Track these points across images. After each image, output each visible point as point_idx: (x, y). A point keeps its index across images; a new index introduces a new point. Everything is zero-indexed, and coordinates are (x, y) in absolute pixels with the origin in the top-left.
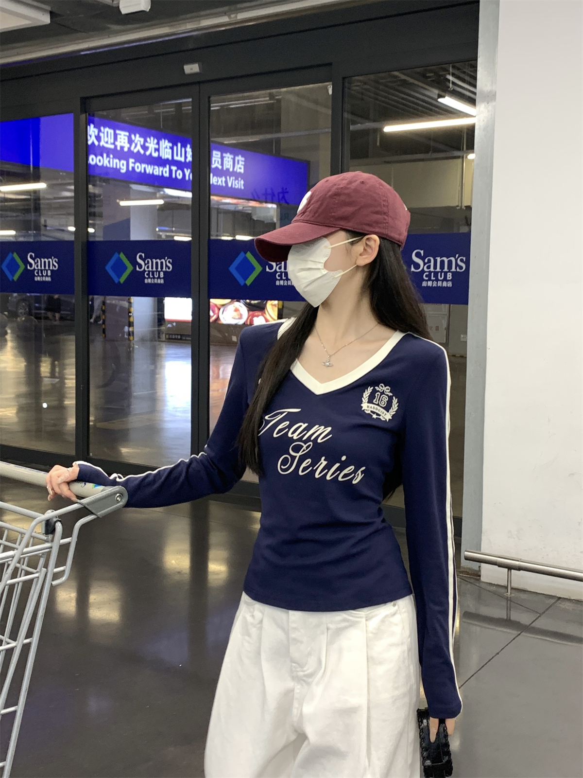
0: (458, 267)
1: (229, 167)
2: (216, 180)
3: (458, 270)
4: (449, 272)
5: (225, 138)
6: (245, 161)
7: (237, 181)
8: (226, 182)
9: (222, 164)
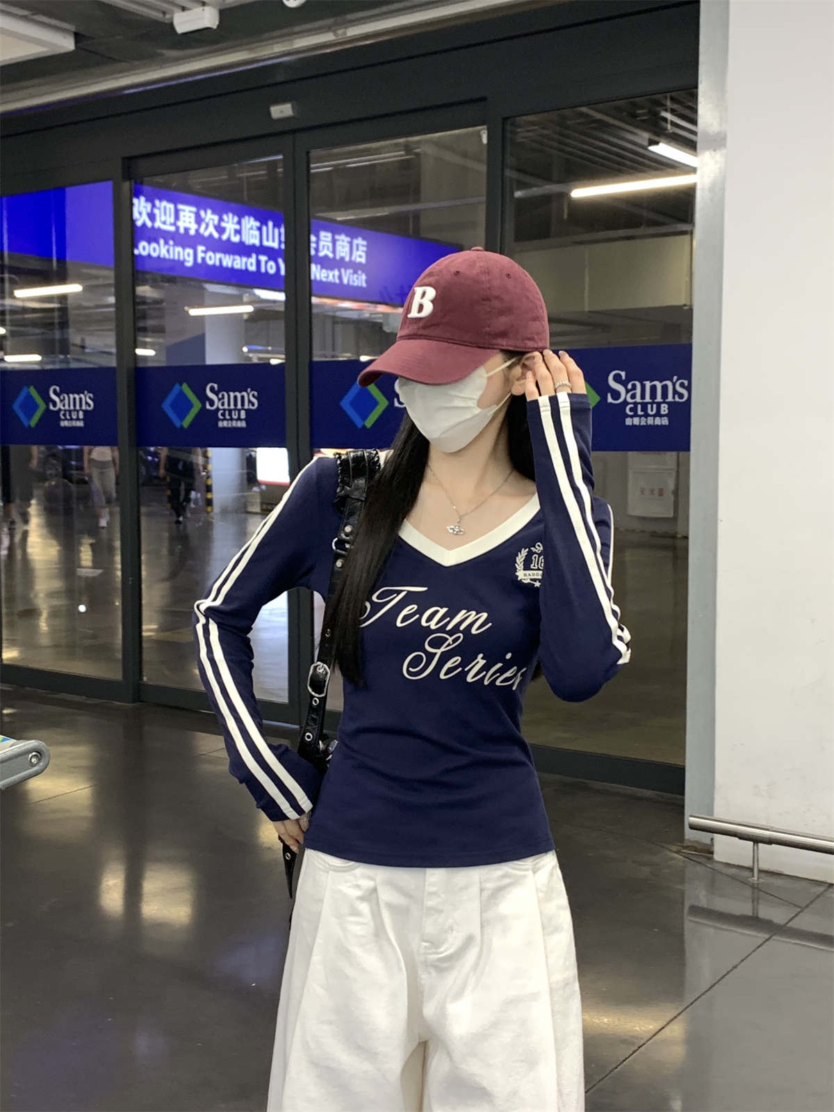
0: (676, 396)
1: (343, 255)
2: (326, 275)
3: (677, 399)
4: (664, 402)
5: (338, 213)
6: (367, 246)
7: (356, 276)
8: (340, 277)
9: (334, 251)
